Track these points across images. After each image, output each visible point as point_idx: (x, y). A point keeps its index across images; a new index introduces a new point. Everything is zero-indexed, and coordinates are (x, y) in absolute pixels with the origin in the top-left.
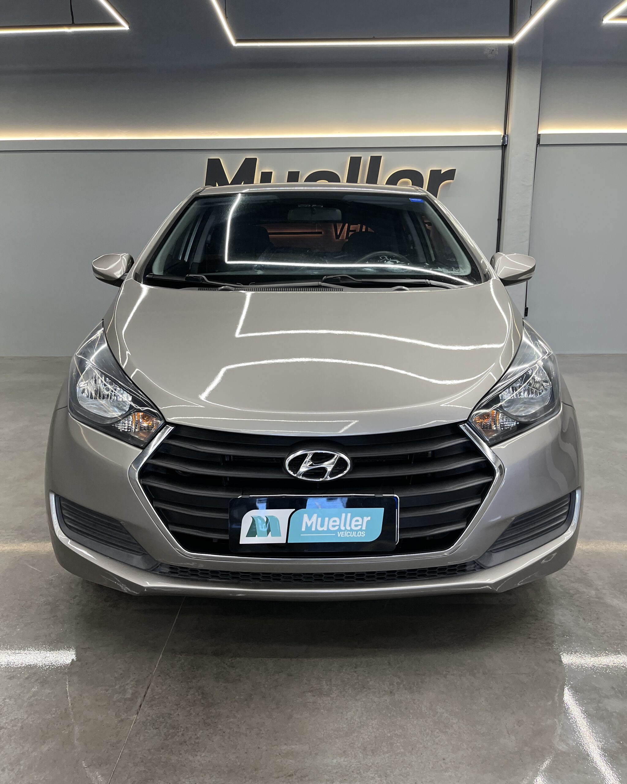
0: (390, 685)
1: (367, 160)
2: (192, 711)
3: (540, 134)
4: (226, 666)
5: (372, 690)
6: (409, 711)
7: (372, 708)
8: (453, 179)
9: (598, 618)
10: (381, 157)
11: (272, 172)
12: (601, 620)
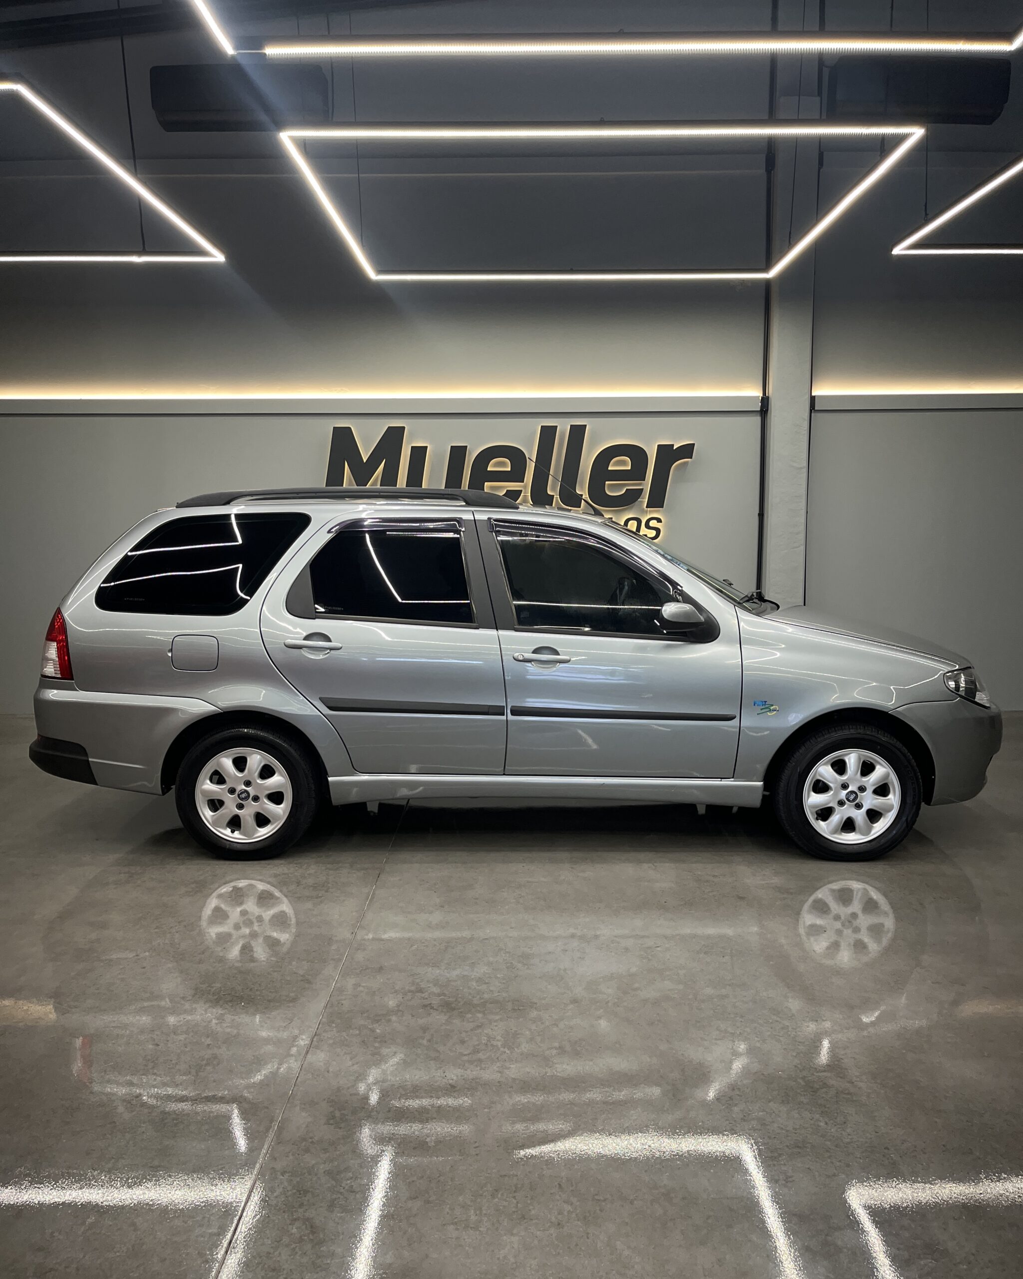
0: (559, 1214)
1: (566, 430)
2: (297, 1249)
3: (814, 397)
4: (342, 1190)
5: (534, 1221)
6: (581, 1248)
7: (532, 1245)
8: (691, 458)
9: (845, 1123)
10: (586, 425)
11: (427, 447)
12: (849, 1125)
